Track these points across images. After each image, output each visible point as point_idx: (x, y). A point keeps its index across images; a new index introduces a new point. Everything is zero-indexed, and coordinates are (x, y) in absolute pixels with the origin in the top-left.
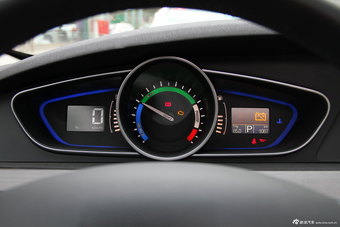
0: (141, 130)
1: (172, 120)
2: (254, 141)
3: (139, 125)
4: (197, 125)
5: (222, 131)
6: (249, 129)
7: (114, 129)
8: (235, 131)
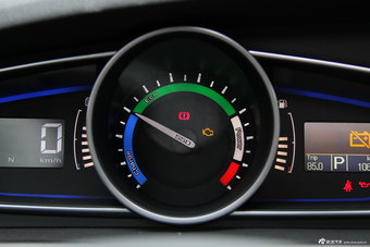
0: (133, 165)
1: (192, 145)
2: (348, 187)
3: (129, 155)
4: (238, 155)
5: (287, 166)
6: (337, 162)
7: (82, 163)
8: (311, 166)
